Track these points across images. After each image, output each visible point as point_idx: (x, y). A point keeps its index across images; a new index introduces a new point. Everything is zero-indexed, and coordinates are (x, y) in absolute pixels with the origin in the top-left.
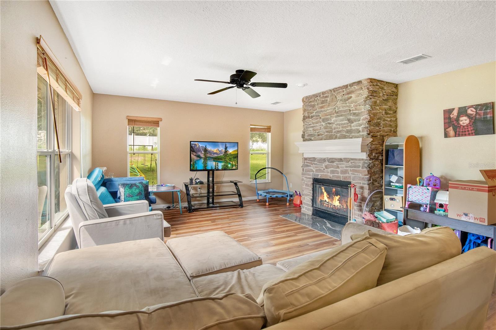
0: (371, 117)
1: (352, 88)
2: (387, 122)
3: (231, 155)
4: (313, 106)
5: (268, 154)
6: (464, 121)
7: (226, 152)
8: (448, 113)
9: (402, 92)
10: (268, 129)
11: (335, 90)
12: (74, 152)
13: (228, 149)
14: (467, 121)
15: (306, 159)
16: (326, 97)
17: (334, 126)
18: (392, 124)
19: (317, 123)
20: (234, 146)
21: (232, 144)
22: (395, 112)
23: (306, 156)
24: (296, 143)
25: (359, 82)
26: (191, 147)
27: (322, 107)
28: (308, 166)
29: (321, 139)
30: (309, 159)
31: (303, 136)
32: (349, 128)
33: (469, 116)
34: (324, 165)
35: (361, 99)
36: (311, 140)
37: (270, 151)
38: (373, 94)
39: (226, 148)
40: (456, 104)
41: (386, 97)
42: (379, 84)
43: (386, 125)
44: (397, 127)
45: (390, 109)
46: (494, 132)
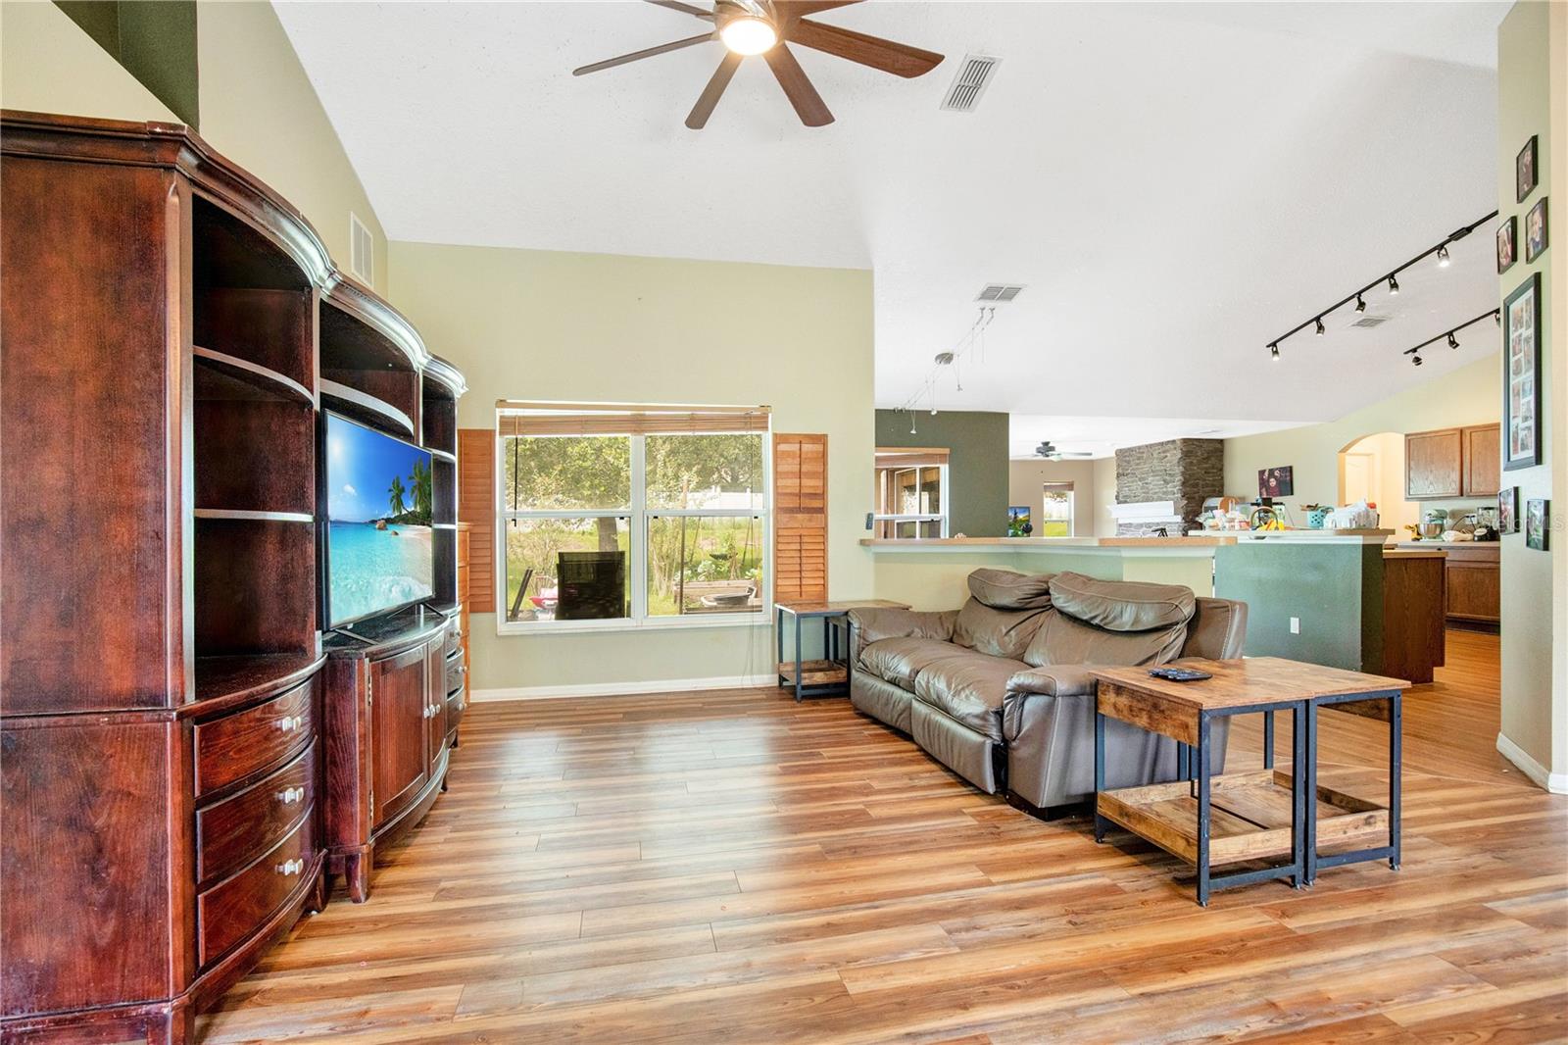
0: (1185, 478)
1: (1167, 447)
2: (1209, 481)
3: (1021, 520)
4: (1128, 462)
5: (1069, 522)
6: (1273, 482)
7: (1015, 518)
8: (1262, 473)
9: (1227, 447)
10: (1070, 487)
11: (1151, 446)
14: (1274, 483)
15: (1120, 525)
16: (1143, 453)
17: (1151, 486)
18: (1215, 483)
19: (1133, 482)
20: (1025, 511)
22: (1221, 470)
23: (1120, 522)
24: (1108, 507)
25: (1174, 441)
27: (1138, 464)
28: (1123, 534)
29: (1137, 502)
30: (1125, 525)
31: (1117, 498)
32: (1165, 490)
33: (1275, 477)
34: (1142, 530)
35: (1175, 460)
36: (1126, 502)
37: (1073, 518)
38: (1187, 454)
40: (1267, 467)
41: (1206, 455)
42: (1195, 443)
43: (1207, 485)
44: (1222, 486)
45: (1213, 468)
46: (1292, 494)
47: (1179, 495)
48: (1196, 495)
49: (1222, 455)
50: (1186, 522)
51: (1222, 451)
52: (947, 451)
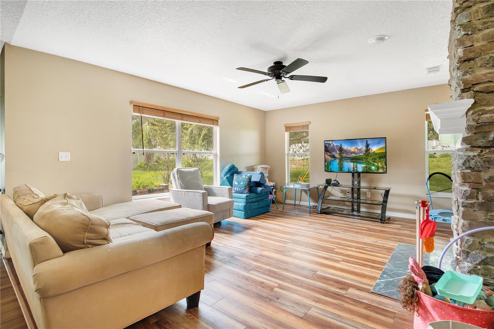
3: (375, 153)
7: (367, 150)
13: (370, 147)
26: (325, 147)
39: (367, 146)
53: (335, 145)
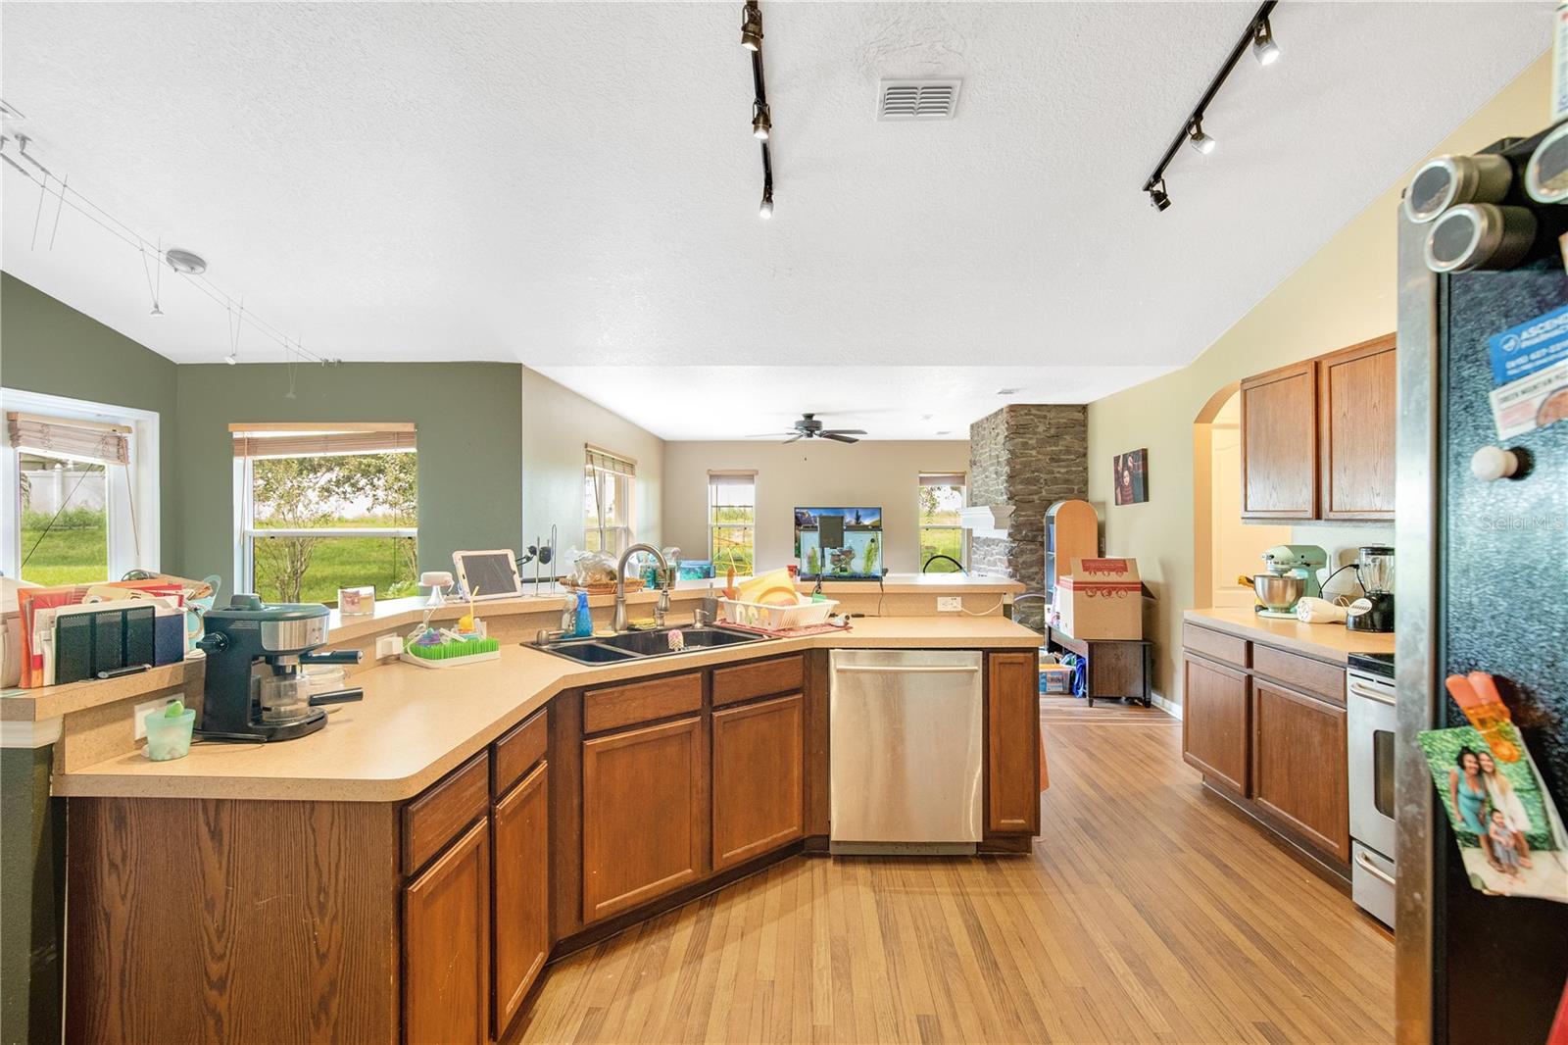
1: (999, 419)
2: (1058, 475)
6: (1126, 478)
8: (1116, 462)
10: (960, 479)
12: (630, 527)
13: (861, 520)
14: (1129, 479)
15: (974, 540)
17: (990, 481)
18: (1070, 477)
19: (979, 475)
20: (873, 515)
21: (869, 512)
22: (1085, 455)
25: (1003, 410)
26: (796, 517)
31: (971, 497)
33: (1129, 468)
35: (1003, 440)
36: (976, 504)
38: (1018, 430)
39: (858, 518)
40: (1121, 448)
41: (1053, 431)
42: (1034, 411)
43: (1055, 481)
44: (1085, 482)
45: (1068, 451)
46: (1146, 499)
47: (1005, 497)
48: (1036, 497)
49: (1085, 432)
50: (1015, 540)
51: (1084, 424)
52: (409, 428)
53: (812, 515)
